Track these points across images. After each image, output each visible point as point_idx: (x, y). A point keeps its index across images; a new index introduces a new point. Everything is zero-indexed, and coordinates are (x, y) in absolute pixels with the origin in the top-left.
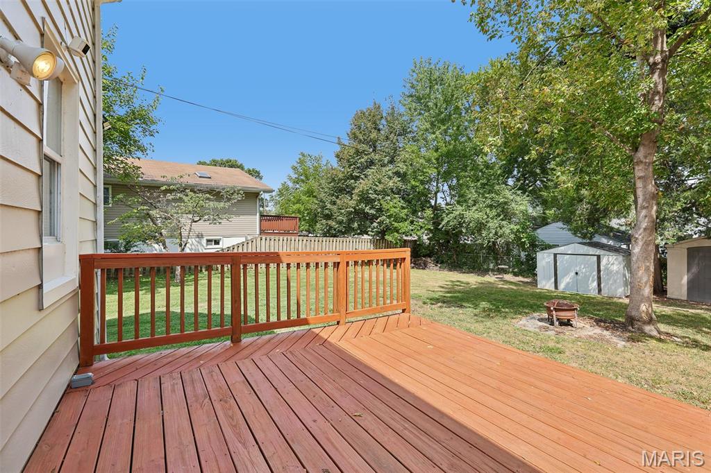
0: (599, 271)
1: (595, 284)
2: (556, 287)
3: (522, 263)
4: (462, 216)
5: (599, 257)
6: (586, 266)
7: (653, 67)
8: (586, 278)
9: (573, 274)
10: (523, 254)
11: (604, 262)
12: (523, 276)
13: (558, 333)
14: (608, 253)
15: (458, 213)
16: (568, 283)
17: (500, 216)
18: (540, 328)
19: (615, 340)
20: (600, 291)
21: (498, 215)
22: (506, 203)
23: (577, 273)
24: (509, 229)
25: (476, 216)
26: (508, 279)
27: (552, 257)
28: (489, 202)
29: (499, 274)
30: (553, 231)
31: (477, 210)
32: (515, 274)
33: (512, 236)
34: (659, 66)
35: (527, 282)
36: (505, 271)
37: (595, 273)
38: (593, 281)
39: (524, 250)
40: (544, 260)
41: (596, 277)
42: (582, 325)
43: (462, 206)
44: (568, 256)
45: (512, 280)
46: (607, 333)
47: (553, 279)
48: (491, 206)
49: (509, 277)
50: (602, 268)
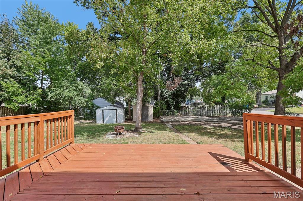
0: (117, 115)
1: (116, 119)
2: (103, 123)
3: (88, 114)
4: (60, 94)
5: (117, 110)
6: (112, 114)
7: (143, 52)
8: (113, 118)
9: (108, 117)
10: (89, 111)
11: (118, 112)
12: (89, 120)
13: (121, 137)
14: (119, 108)
15: (58, 92)
16: (107, 121)
17: (80, 95)
18: (114, 137)
19: (135, 135)
20: (117, 121)
21: (79, 94)
22: (82, 89)
23: (110, 116)
24: (84, 100)
25: (68, 94)
26: (83, 122)
27: (102, 111)
28: (74, 88)
29: (78, 120)
30: (98, 101)
31: (68, 91)
32: (85, 120)
33: (85, 103)
34: (145, 53)
35: (91, 122)
36: (81, 119)
37: (115, 116)
38: (115, 119)
39: (89, 109)
40: (99, 112)
41: (116, 117)
42: (125, 133)
43: (60, 89)
44: (107, 110)
45: (85, 122)
46: (132, 134)
47: (102, 120)
48: (75, 90)
49: (83, 121)
50: (117, 114)
